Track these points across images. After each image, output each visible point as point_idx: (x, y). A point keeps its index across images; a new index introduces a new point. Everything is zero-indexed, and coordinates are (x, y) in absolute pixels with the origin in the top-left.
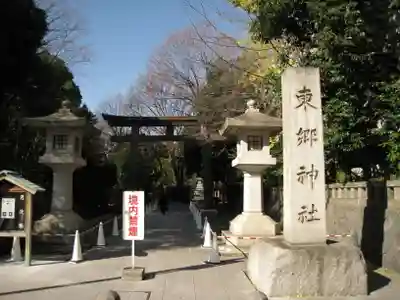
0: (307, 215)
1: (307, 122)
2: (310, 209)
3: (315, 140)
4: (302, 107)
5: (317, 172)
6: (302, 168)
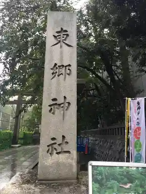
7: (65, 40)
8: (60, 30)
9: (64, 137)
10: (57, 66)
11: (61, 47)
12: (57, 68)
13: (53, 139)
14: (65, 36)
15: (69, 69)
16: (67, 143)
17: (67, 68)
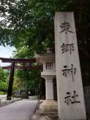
0: (70, 98)
2: (72, 95)
3: (73, 50)
4: (64, 32)
5: (75, 69)
6: (65, 67)
7: (68, 28)
8: (64, 22)
9: (75, 92)
10: (65, 45)
11: (66, 33)
12: (65, 46)
13: (68, 93)
14: (68, 26)
15: (72, 47)
16: (77, 96)
17: (71, 46)
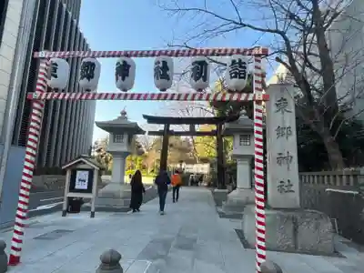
0: (284, 187)
1: (284, 122)
2: (286, 184)
3: (290, 135)
4: (280, 112)
5: (291, 157)
6: (280, 154)
7: (285, 107)
8: (281, 99)
9: (289, 181)
10: (280, 128)
11: (283, 113)
13: (282, 182)
14: (285, 104)
15: (290, 131)
16: (292, 185)
17: (288, 129)
